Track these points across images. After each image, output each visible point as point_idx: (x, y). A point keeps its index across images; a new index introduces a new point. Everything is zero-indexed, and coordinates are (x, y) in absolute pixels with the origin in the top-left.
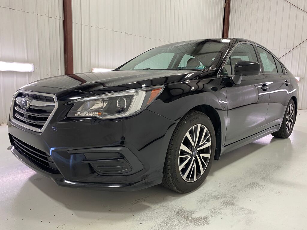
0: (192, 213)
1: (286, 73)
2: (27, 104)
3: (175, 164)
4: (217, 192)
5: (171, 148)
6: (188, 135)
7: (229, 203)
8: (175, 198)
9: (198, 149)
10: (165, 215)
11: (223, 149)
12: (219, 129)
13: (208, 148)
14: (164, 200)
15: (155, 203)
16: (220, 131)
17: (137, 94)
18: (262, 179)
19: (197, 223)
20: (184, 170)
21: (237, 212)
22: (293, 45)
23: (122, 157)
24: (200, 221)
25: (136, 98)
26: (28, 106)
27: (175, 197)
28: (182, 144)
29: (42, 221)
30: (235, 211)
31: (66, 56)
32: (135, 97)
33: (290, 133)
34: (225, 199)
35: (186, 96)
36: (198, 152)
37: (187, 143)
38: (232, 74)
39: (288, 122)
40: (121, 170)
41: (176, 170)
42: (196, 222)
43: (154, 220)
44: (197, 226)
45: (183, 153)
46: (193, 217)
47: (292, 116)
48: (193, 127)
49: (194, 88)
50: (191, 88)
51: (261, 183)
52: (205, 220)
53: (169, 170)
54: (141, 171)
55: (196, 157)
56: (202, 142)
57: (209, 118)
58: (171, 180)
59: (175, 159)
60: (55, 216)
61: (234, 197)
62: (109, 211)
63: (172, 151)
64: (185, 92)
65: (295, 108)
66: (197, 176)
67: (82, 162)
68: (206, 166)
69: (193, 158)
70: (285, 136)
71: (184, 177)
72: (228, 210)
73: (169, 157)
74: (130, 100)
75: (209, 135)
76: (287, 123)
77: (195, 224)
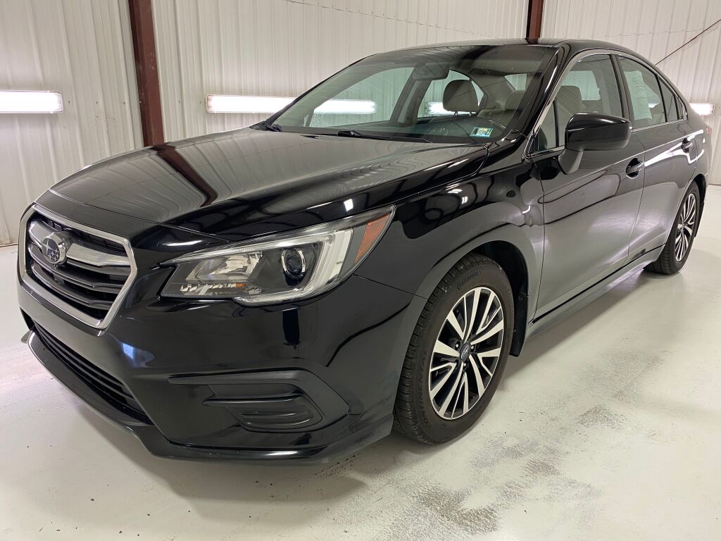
0: (459, 498)
1: (685, 118)
2: (59, 254)
3: (421, 390)
4: (515, 436)
5: (413, 354)
6: (451, 318)
7: (543, 468)
8: (421, 456)
9: (472, 343)
10: (400, 506)
11: (530, 329)
12: (523, 288)
13: (497, 335)
14: (393, 463)
15: (376, 471)
16: (526, 291)
17: (331, 239)
18: (615, 396)
19: (471, 527)
20: (440, 398)
21: (561, 492)
22: (704, 22)
23: (298, 392)
24: (479, 519)
25: (329, 247)
26: (61, 259)
27: (419, 453)
28: (437, 340)
29: (121, 532)
30: (556, 491)
31: (141, 68)
32: (326, 245)
33: (683, 261)
34: (532, 456)
35: (450, 220)
36: (472, 348)
37: (449, 336)
38: (557, 145)
39: (680, 236)
40: (298, 422)
41: (422, 403)
42: (469, 523)
43: (374, 520)
44: (472, 534)
45: (439, 359)
46: (462, 510)
47: (691, 222)
48: (464, 296)
49: (466, 198)
50: (461, 200)
51: (615, 408)
52: (490, 518)
53: (408, 404)
54: (343, 417)
55: (468, 362)
56: (482, 327)
57: (501, 268)
58: (412, 423)
59: (421, 378)
60: (149, 515)
61: (552, 452)
62: (273, 498)
63: (414, 361)
64: (445, 213)
65: (699, 202)
66: (469, 401)
67: (204, 403)
68: (491, 375)
69: (463, 365)
70: (670, 270)
71: (442, 412)
72: (539, 488)
73: (408, 375)
74: (315, 254)
75: (501, 307)
76: (677, 240)
77: (467, 530)
